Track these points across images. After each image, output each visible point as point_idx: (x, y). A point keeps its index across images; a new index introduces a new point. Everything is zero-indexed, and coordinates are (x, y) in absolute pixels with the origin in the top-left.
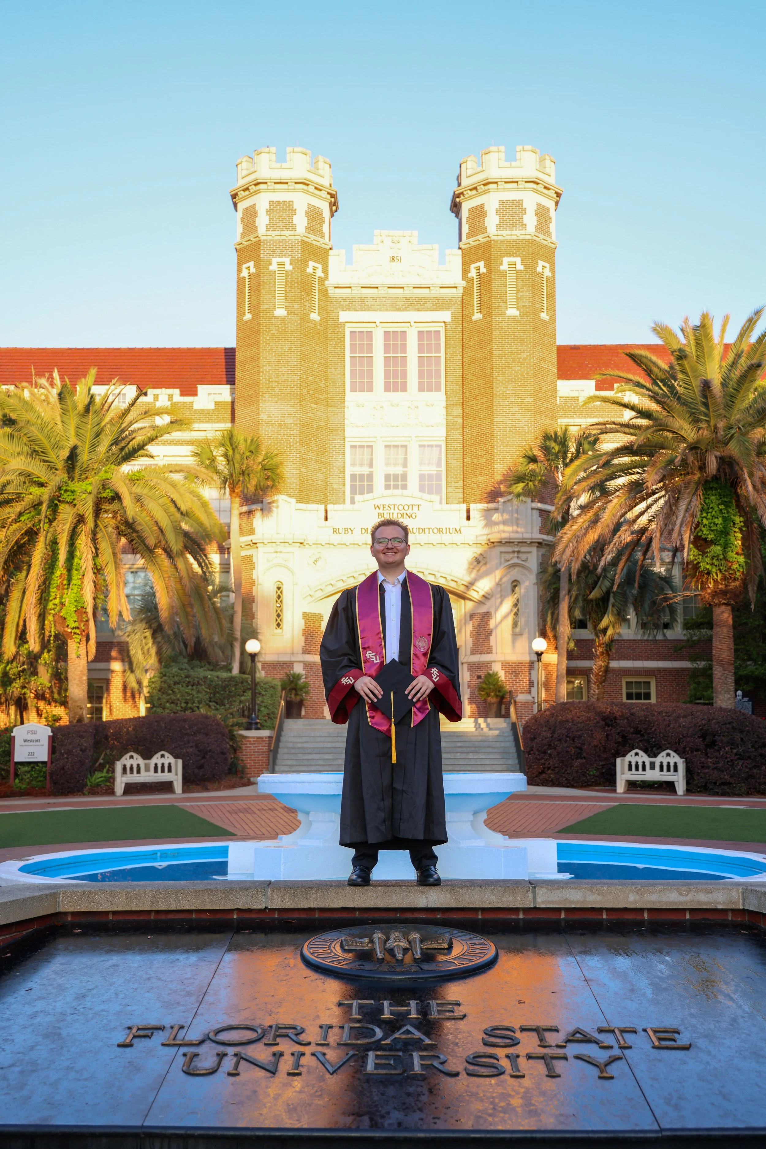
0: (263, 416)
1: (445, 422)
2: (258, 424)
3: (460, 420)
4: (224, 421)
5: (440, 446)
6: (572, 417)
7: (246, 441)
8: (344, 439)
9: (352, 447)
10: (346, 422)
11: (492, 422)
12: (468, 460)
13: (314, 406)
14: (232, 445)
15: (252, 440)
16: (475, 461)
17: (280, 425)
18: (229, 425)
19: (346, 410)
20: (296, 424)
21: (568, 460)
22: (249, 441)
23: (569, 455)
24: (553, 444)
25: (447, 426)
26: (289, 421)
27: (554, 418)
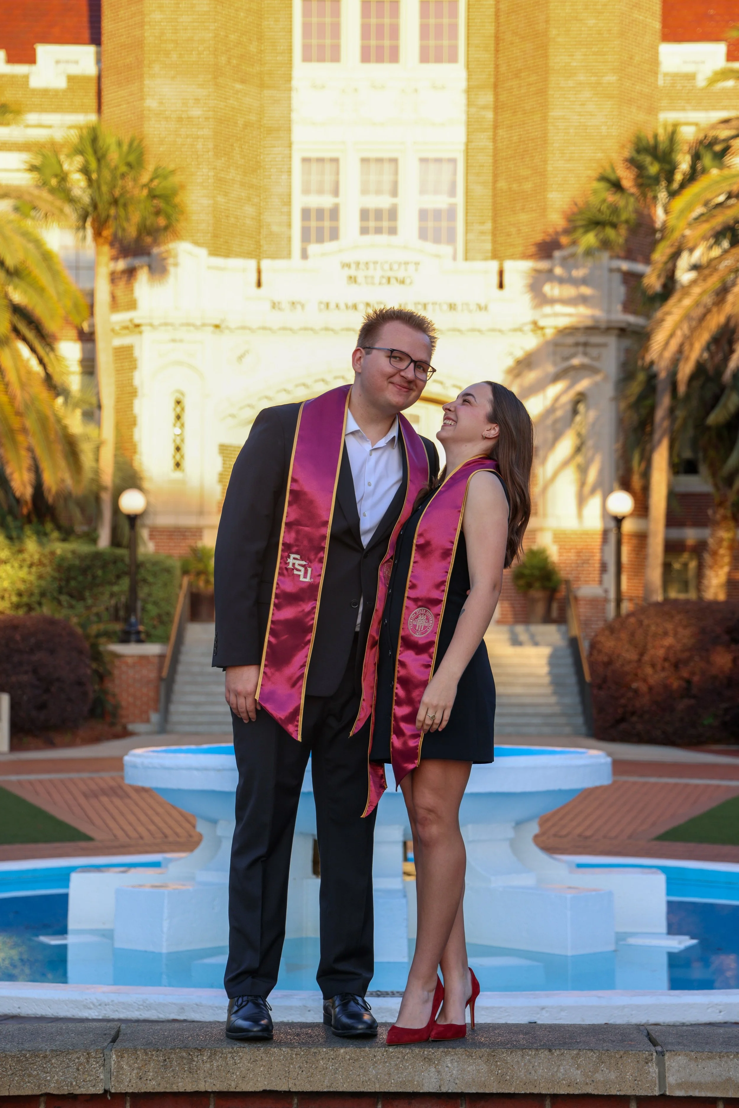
0: (151, 103)
1: (463, 117)
2: (141, 117)
3: (489, 115)
4: (82, 109)
5: (453, 161)
6: (684, 109)
7: (120, 144)
8: (290, 146)
9: (306, 160)
10: (294, 116)
11: (545, 118)
12: (502, 184)
13: (238, 86)
14: (95, 152)
15: (131, 145)
16: (515, 186)
17: (180, 119)
18: (92, 118)
19: (294, 94)
20: (207, 119)
21: (675, 185)
22: (125, 148)
23: (678, 177)
24: (648, 160)
25: (469, 124)
26: (196, 112)
27: (652, 110)
